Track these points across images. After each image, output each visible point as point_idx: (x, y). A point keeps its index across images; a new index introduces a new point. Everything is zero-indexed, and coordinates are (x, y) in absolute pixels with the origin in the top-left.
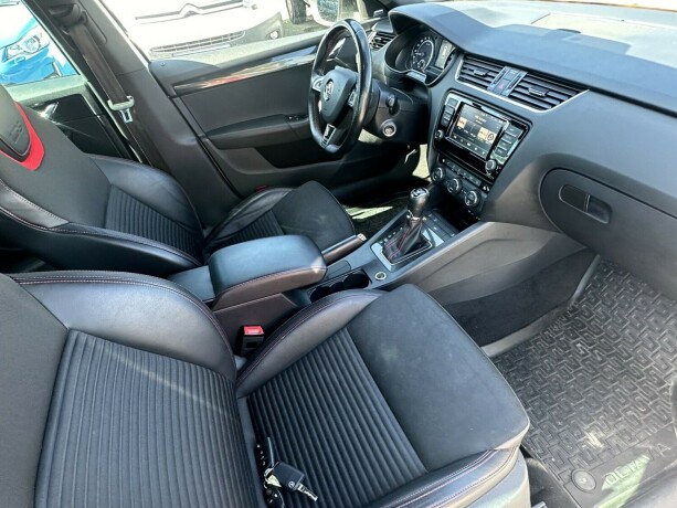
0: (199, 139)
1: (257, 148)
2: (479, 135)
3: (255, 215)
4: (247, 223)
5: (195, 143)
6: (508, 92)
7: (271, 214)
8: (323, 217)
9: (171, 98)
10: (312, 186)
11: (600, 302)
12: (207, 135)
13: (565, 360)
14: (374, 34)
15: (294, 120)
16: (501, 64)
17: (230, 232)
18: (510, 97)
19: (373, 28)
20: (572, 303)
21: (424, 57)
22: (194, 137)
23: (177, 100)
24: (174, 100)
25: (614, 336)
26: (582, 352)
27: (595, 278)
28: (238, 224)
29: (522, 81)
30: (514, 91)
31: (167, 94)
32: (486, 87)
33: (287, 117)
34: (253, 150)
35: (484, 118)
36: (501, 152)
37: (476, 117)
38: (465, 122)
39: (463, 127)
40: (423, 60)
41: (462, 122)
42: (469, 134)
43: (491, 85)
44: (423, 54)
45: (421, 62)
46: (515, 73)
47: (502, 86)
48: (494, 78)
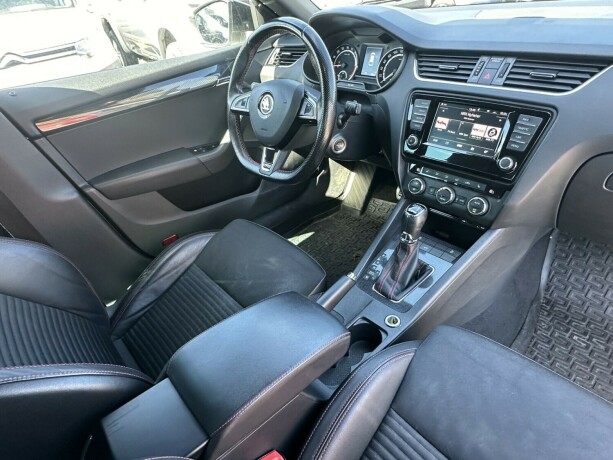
0: (81, 191)
1: (159, 191)
2: (473, 133)
3: (175, 275)
4: (166, 286)
5: (75, 196)
6: (502, 81)
7: (195, 268)
8: (272, 260)
9: (32, 139)
10: (238, 225)
11: (570, 288)
12: (91, 184)
13: (574, 358)
14: (278, 50)
15: (200, 152)
16: (475, 55)
17: (144, 304)
18: (505, 85)
19: (275, 44)
20: (543, 295)
21: (345, 68)
22: (72, 189)
23: (41, 142)
24: (37, 141)
25: (599, 319)
26: (584, 345)
27: (556, 264)
28: (155, 291)
29: (513, 67)
30: (507, 79)
31: (25, 134)
32: (465, 81)
33: (191, 150)
34: (156, 193)
35: (475, 113)
36: (517, 146)
37: (463, 113)
38: (446, 121)
39: (445, 127)
40: (343, 71)
41: (442, 123)
42: (457, 135)
43: (471, 78)
44: (343, 65)
45: (341, 74)
46: (499, 60)
47: (487, 77)
48: (471, 70)
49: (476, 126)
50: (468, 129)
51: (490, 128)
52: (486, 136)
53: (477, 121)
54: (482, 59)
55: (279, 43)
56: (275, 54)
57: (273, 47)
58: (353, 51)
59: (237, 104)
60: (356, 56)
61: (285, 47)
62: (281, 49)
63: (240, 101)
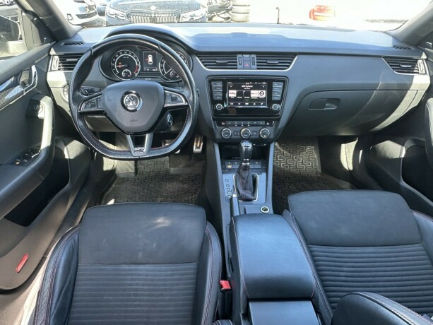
2: (252, 96)
6: (255, 67)
18: (258, 69)
19: (51, 53)
21: (128, 67)
29: (257, 59)
30: (258, 65)
32: (236, 68)
35: (250, 85)
36: (277, 98)
37: (243, 86)
38: (235, 92)
39: (235, 96)
40: (127, 70)
41: (232, 94)
42: (243, 98)
43: (239, 66)
44: (126, 65)
45: (125, 72)
46: (247, 56)
47: (247, 65)
48: (236, 62)
49: (252, 92)
50: (248, 94)
51: (259, 91)
52: (259, 96)
53: (252, 89)
54: (239, 56)
55: (55, 51)
56: (55, 61)
57: (50, 55)
58: (132, 55)
59: (85, 107)
60: (136, 58)
61: (65, 55)
62: (60, 57)
63: (88, 104)
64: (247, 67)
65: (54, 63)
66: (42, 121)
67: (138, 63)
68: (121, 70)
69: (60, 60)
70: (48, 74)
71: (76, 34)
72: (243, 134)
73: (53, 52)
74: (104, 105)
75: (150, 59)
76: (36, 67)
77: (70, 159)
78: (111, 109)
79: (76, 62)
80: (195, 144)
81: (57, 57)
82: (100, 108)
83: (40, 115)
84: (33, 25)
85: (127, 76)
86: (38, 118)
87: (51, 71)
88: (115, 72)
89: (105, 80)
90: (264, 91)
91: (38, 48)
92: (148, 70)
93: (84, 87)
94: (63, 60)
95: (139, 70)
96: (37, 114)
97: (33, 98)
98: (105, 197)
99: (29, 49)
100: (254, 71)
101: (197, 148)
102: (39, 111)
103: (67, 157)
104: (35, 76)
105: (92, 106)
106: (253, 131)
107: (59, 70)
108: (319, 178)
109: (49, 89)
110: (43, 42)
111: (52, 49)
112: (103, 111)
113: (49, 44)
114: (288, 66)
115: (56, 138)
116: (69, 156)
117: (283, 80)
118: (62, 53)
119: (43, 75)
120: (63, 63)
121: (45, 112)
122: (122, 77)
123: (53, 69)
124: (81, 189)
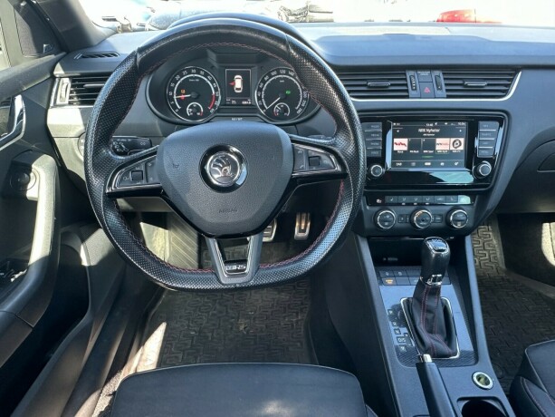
2: (438, 148)
6: (445, 94)
29: (445, 79)
30: (448, 90)
32: (407, 97)
35: (433, 128)
36: (486, 152)
37: (421, 130)
38: (405, 141)
39: (405, 148)
40: (195, 104)
41: (401, 145)
42: (421, 154)
43: (412, 93)
44: (193, 95)
45: (191, 107)
46: (426, 73)
47: (427, 90)
48: (406, 85)
49: (438, 140)
50: (432, 145)
51: (453, 140)
52: (452, 148)
53: (438, 135)
54: (409, 73)
55: (64, 70)
56: (64, 88)
57: (53, 78)
58: (206, 75)
59: (121, 180)
60: (212, 82)
61: (83, 75)
62: (73, 79)
63: (126, 174)
64: (427, 95)
65: (62, 91)
66: (34, 204)
67: (216, 90)
68: (184, 103)
69: (72, 86)
70: (50, 112)
71: (103, 40)
72: (418, 221)
73: (59, 71)
74: (162, 175)
75: (238, 83)
76: (24, 99)
77: (90, 267)
78: (176, 186)
79: (99, 89)
80: (297, 224)
81: (67, 81)
82: (152, 183)
83: (31, 193)
84: (19, 17)
85: (195, 114)
86: (26, 198)
87: (55, 105)
88: (175, 107)
89: (157, 121)
90: (462, 140)
91: (29, 61)
92: (234, 102)
93: (119, 138)
94: (79, 86)
95: (218, 103)
96: (25, 190)
97: (17, 159)
98: (149, 319)
99: (13, 63)
100: (443, 101)
101: (301, 231)
102: (29, 186)
103: (85, 263)
104: (20, 117)
105: (135, 179)
106: (435, 215)
107: (70, 103)
108: (503, 279)
109: (51, 140)
110: (40, 53)
111: (58, 66)
112: (160, 189)
113: (53, 57)
114: (506, 92)
115: (63, 230)
116: (88, 260)
117: (500, 118)
118: (77, 73)
119: (38, 113)
120: (77, 92)
121: (41, 186)
122: (186, 116)
123: (58, 102)
124: (110, 313)
